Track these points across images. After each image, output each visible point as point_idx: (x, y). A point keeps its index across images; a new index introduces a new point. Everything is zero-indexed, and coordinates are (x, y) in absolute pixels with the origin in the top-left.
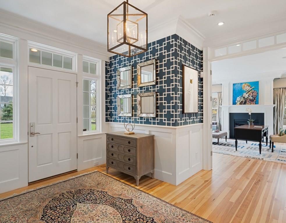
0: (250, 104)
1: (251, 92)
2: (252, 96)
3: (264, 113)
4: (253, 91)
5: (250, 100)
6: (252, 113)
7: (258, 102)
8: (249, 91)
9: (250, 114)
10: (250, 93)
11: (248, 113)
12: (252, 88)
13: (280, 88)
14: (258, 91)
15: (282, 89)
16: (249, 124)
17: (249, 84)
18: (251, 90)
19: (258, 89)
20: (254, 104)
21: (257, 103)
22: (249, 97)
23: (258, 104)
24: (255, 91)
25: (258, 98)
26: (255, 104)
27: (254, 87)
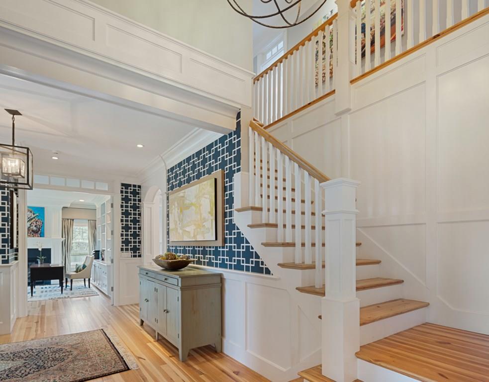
0: (33, 237)
1: (34, 220)
2: (35, 226)
3: (50, 249)
4: (37, 219)
5: (33, 231)
6: (42, 249)
7: (44, 235)
8: (32, 219)
9: (40, 249)
10: (32, 221)
11: (38, 249)
12: (35, 215)
13: (68, 219)
14: (44, 220)
15: (69, 220)
16: (39, 262)
17: (31, 209)
18: (34, 218)
19: (44, 217)
20: (38, 236)
21: (42, 235)
22: (31, 228)
23: (44, 236)
24: (39, 219)
25: (44, 229)
26: (40, 236)
27: (37, 214)
